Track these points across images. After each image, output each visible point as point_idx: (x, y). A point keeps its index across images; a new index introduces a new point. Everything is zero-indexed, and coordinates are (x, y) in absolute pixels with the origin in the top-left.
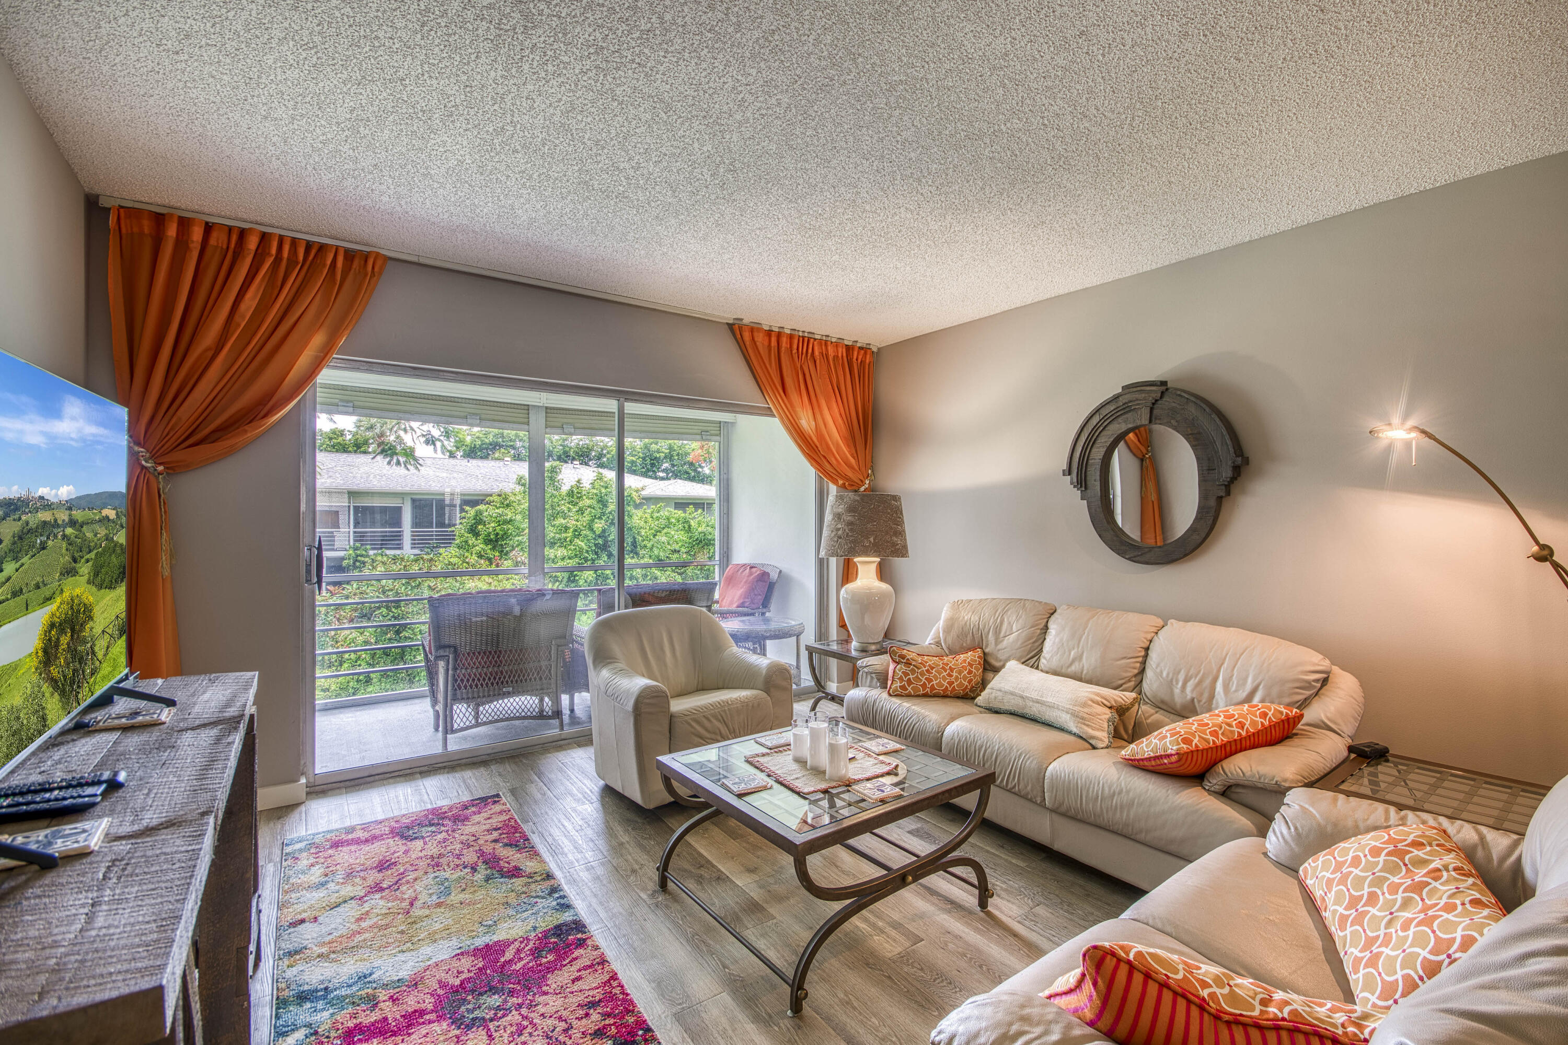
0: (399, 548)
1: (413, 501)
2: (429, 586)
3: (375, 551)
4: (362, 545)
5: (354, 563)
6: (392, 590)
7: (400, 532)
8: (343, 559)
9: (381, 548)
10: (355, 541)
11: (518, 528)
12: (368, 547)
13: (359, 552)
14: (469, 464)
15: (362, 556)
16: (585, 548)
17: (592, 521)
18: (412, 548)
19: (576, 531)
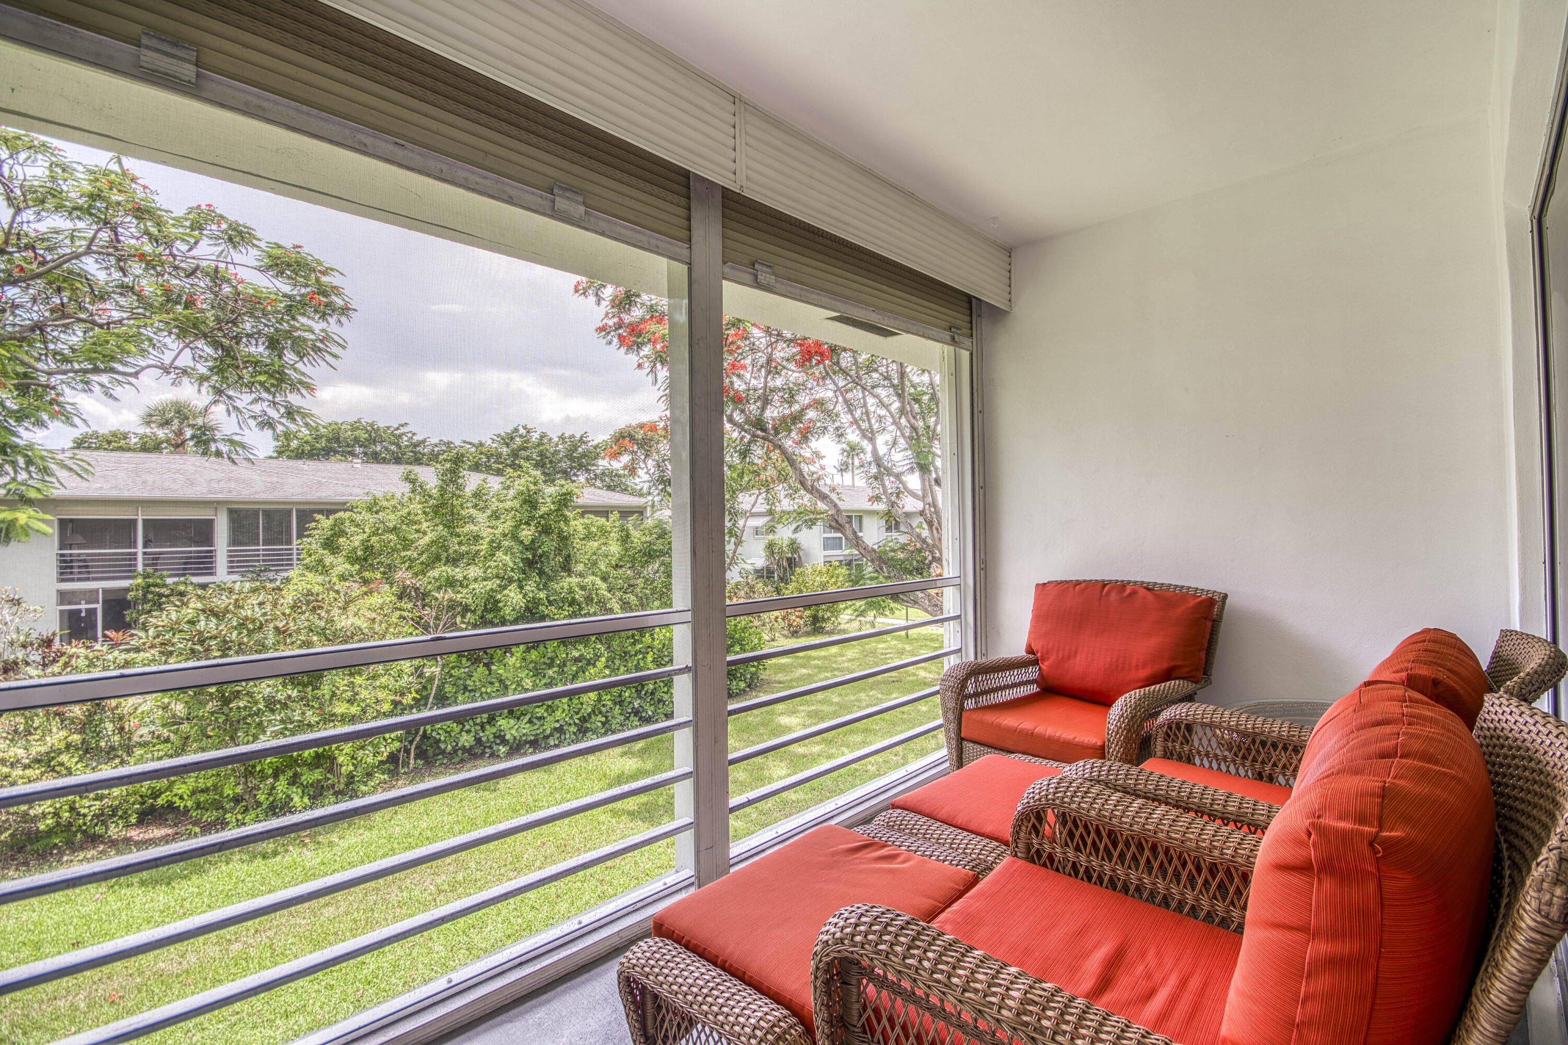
0: (211, 574)
1: (231, 512)
2: (276, 628)
3: (176, 579)
4: (156, 570)
5: (144, 595)
6: (215, 637)
7: (211, 551)
8: (127, 590)
9: (184, 575)
10: (145, 565)
11: (405, 539)
12: (165, 573)
13: (151, 580)
14: (306, 467)
15: (156, 585)
16: (511, 565)
17: (517, 527)
18: (229, 573)
19: (493, 541)
